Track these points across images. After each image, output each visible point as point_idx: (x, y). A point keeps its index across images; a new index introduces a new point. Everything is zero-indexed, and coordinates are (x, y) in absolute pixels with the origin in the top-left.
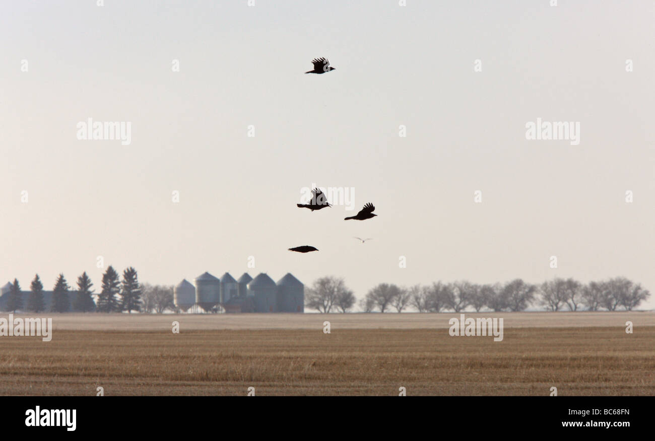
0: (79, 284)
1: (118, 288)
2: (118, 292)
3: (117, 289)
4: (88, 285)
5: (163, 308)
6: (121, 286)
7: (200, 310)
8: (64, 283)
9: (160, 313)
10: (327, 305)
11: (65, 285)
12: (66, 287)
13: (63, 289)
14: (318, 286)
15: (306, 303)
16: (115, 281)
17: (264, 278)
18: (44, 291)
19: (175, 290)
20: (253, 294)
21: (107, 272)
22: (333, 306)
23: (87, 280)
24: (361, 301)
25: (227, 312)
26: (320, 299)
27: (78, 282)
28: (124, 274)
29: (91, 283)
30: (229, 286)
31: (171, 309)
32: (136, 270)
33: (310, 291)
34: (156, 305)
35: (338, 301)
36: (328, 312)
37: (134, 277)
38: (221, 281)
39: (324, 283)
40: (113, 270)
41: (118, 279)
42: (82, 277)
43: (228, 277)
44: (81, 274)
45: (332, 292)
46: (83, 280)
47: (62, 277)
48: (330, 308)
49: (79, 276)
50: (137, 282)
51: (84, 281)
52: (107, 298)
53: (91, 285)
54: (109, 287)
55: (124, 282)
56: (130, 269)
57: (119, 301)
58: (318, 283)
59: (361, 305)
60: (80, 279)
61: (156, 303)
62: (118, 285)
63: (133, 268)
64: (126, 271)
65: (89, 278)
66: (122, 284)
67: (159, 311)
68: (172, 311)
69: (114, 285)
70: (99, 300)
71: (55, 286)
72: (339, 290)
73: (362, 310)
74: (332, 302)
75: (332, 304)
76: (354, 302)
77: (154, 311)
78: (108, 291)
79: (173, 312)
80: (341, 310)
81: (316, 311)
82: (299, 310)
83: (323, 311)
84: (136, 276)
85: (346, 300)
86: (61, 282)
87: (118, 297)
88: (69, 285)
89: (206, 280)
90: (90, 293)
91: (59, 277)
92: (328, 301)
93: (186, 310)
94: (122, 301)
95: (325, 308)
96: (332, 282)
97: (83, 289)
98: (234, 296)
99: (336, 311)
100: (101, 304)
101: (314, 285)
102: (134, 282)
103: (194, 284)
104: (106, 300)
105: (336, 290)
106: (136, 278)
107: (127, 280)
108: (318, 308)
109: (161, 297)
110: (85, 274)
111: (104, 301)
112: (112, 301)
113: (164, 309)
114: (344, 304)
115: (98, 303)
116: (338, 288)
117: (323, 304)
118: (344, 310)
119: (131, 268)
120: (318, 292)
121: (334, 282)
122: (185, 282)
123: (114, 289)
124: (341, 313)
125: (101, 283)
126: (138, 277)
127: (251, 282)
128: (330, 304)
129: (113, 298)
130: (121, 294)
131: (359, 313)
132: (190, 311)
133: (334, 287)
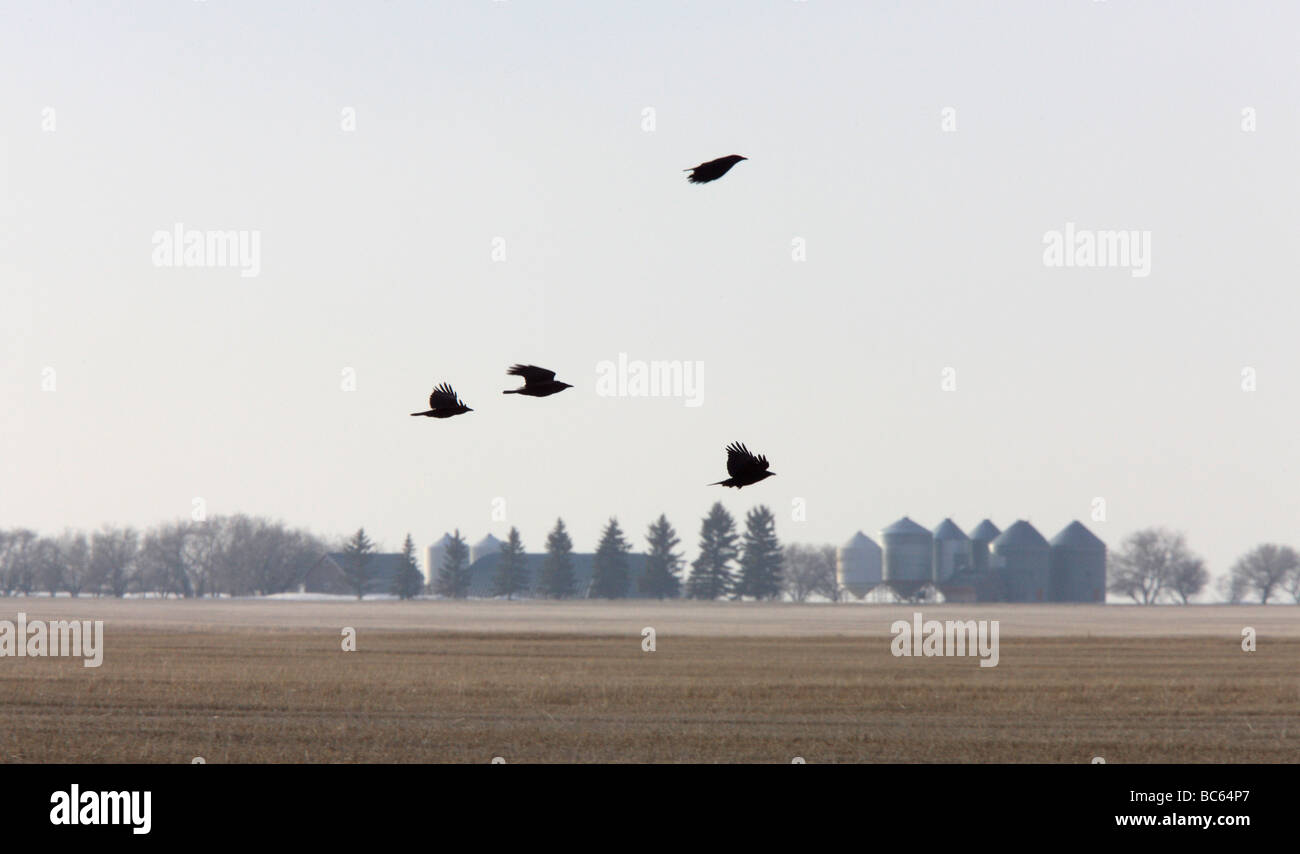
0: (651, 541)
1: (734, 548)
2: (733, 556)
3: (733, 552)
4: (670, 541)
5: (805, 591)
6: (741, 544)
7: (889, 597)
8: (618, 537)
9: (800, 602)
10: (1151, 587)
11: (621, 541)
12: (622, 546)
13: (616, 549)
14: (1132, 547)
15: (1110, 581)
16: (728, 534)
17: (1024, 531)
18: (575, 555)
19: (839, 554)
20: (1002, 563)
21: (710, 514)
22: (1163, 590)
23: (669, 531)
24: (1221, 579)
25: (949, 600)
26: (1136, 575)
27: (648, 534)
28: (746, 518)
29: (675, 537)
30: (952, 547)
31: (823, 592)
32: (772, 511)
33: (1116, 557)
34: (792, 585)
35: (1173, 578)
36: (1152, 602)
37: (769, 525)
38: (934, 536)
39: (1145, 542)
40: (723, 511)
41: (734, 530)
42: (657, 525)
43: (950, 527)
44: (655, 520)
45: (1160, 561)
46: (660, 532)
47: (614, 524)
48: (1156, 593)
49: (650, 523)
50: (773, 536)
51: (662, 534)
52: (710, 569)
53: (677, 541)
54: (715, 546)
55: (746, 536)
56: (759, 510)
57: (736, 576)
58: (1132, 541)
59: (1219, 588)
60: (653, 528)
61: (791, 580)
62: (734, 543)
63: (766, 507)
64: (753, 514)
65: (672, 528)
66: (743, 540)
67: (797, 596)
68: (826, 596)
69: (726, 542)
70: (692, 573)
71: (600, 544)
72: (1175, 557)
73: (1222, 598)
74: (1160, 581)
75: (1159, 587)
76: (1204, 583)
77: (787, 597)
78: (712, 555)
79: (828, 600)
80: (1180, 599)
81: (1127, 600)
82: (1096, 596)
83: (1141, 598)
84: (773, 523)
85: (1189, 577)
86: (612, 537)
87: (734, 567)
88: (628, 541)
89: (906, 534)
90: (673, 559)
91: (608, 524)
92: (1152, 579)
93: (861, 596)
94: (742, 575)
95: (1146, 593)
96: (1160, 538)
97: (660, 549)
98: (962, 567)
99: (1169, 600)
100: (699, 581)
101: (1124, 545)
102: (768, 536)
103: (880, 542)
104: (708, 573)
105: (1169, 556)
106: (772, 529)
107: (753, 532)
108: (1131, 594)
109: (801, 568)
110: (663, 518)
111: (705, 576)
112: (721, 577)
113: (808, 594)
114: (1185, 585)
115: (691, 579)
116: (1173, 552)
117: (1142, 587)
118: (1185, 598)
119: (762, 507)
120: (1133, 561)
121: (1165, 541)
122: (861, 539)
123: (726, 551)
124: (1178, 605)
125: (700, 539)
126: (777, 526)
127: (998, 540)
128: (1155, 585)
129: (723, 569)
130: (739, 562)
131: (1217, 605)
132: (870, 598)
133: (1166, 550)
